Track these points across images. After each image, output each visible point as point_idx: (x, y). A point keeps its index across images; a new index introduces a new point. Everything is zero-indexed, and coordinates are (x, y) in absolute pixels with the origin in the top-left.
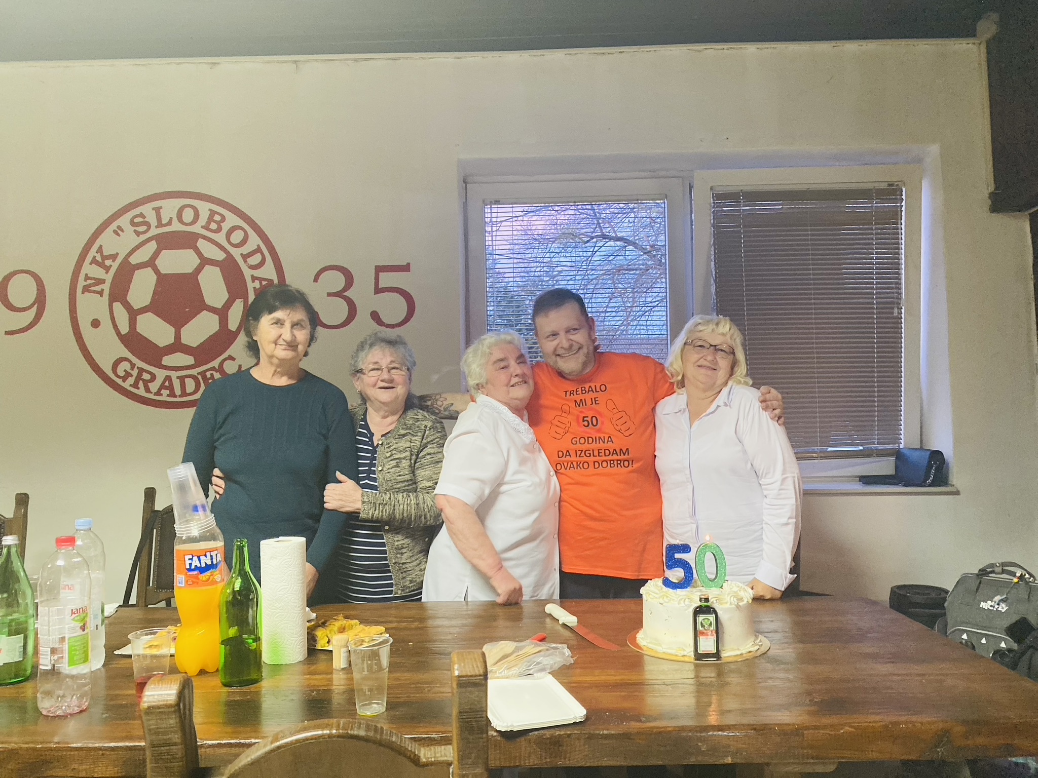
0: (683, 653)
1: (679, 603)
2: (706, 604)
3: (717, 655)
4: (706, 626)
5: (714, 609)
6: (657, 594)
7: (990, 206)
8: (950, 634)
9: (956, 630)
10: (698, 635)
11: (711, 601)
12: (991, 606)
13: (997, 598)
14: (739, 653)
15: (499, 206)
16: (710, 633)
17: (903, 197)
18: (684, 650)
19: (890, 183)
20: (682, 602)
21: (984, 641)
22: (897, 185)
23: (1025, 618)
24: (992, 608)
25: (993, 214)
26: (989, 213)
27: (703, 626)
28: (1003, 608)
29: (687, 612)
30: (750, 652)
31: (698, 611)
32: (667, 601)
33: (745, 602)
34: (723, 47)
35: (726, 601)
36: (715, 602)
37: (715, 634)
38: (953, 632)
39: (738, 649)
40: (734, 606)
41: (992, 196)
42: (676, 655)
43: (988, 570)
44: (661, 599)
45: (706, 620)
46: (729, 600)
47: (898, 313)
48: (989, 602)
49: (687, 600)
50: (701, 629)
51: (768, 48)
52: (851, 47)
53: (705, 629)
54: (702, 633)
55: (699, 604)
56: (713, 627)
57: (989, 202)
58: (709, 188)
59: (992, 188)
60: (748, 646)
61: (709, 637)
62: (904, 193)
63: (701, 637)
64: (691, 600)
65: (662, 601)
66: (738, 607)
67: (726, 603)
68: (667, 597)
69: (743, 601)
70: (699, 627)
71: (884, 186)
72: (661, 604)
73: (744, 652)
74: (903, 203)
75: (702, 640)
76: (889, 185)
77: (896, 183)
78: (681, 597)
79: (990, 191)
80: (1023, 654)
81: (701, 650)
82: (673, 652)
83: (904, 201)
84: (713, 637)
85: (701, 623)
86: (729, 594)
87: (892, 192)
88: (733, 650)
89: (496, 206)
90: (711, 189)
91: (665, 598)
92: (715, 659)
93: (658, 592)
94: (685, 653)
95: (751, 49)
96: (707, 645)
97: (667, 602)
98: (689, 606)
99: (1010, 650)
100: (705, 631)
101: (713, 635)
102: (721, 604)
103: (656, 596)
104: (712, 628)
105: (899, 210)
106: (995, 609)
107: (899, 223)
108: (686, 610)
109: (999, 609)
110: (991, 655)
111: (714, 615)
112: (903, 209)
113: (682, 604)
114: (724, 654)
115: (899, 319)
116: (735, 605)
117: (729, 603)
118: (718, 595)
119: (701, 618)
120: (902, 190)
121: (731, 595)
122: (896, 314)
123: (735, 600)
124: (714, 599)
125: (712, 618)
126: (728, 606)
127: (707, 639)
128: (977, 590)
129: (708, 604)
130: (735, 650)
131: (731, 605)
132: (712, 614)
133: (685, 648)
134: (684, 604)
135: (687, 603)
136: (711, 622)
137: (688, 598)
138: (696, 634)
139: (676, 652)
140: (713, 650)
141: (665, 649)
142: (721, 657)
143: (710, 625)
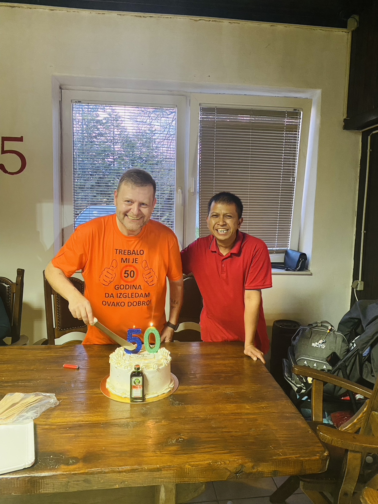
0: (124, 396)
2: (138, 370)
3: (143, 398)
4: (137, 383)
5: (142, 372)
7: (344, 126)
11: (141, 368)
14: (156, 395)
15: (80, 104)
16: (139, 386)
17: (301, 117)
19: (296, 109)
20: (126, 367)
22: (298, 110)
23: (335, 352)
25: (344, 130)
26: (342, 129)
29: (128, 373)
30: (164, 393)
31: (133, 375)
32: (119, 366)
33: (164, 365)
34: (210, 19)
36: (144, 368)
37: (142, 387)
39: (156, 393)
41: (345, 120)
42: (121, 397)
45: (137, 380)
46: (153, 366)
47: (293, 180)
49: (129, 367)
50: (134, 384)
51: (235, 23)
52: (280, 27)
53: (136, 385)
54: (135, 387)
55: (134, 370)
56: (141, 383)
57: (343, 124)
58: (199, 104)
59: (345, 117)
60: (164, 390)
61: (138, 389)
62: (301, 115)
63: (133, 389)
65: (116, 366)
66: (158, 369)
67: (152, 368)
70: (133, 384)
71: (291, 110)
73: (159, 394)
74: (301, 121)
75: (134, 390)
76: (295, 110)
77: (298, 109)
79: (344, 118)
81: (134, 396)
82: (120, 395)
83: (301, 120)
84: (140, 389)
85: (134, 381)
86: (153, 363)
87: (295, 114)
88: (153, 394)
89: (79, 104)
90: (200, 104)
91: (118, 364)
92: (141, 401)
94: (126, 396)
95: (225, 23)
96: (137, 393)
98: (130, 370)
101: (141, 388)
102: (149, 368)
103: (115, 361)
104: (140, 384)
105: (298, 124)
107: (298, 131)
112: (301, 124)
113: (126, 369)
114: (147, 397)
115: (293, 183)
116: (156, 369)
117: (153, 368)
118: (147, 363)
119: (134, 379)
120: (300, 112)
121: (155, 363)
122: (291, 181)
123: (156, 366)
124: (144, 367)
125: (140, 379)
126: (152, 369)
127: (137, 390)
130: (154, 394)
131: (154, 368)
132: (140, 376)
133: (126, 393)
134: (127, 369)
135: (129, 368)
136: (140, 381)
137: (130, 366)
138: (132, 387)
139: (122, 395)
140: (140, 396)
141: (117, 392)
142: (145, 399)
143: (139, 382)
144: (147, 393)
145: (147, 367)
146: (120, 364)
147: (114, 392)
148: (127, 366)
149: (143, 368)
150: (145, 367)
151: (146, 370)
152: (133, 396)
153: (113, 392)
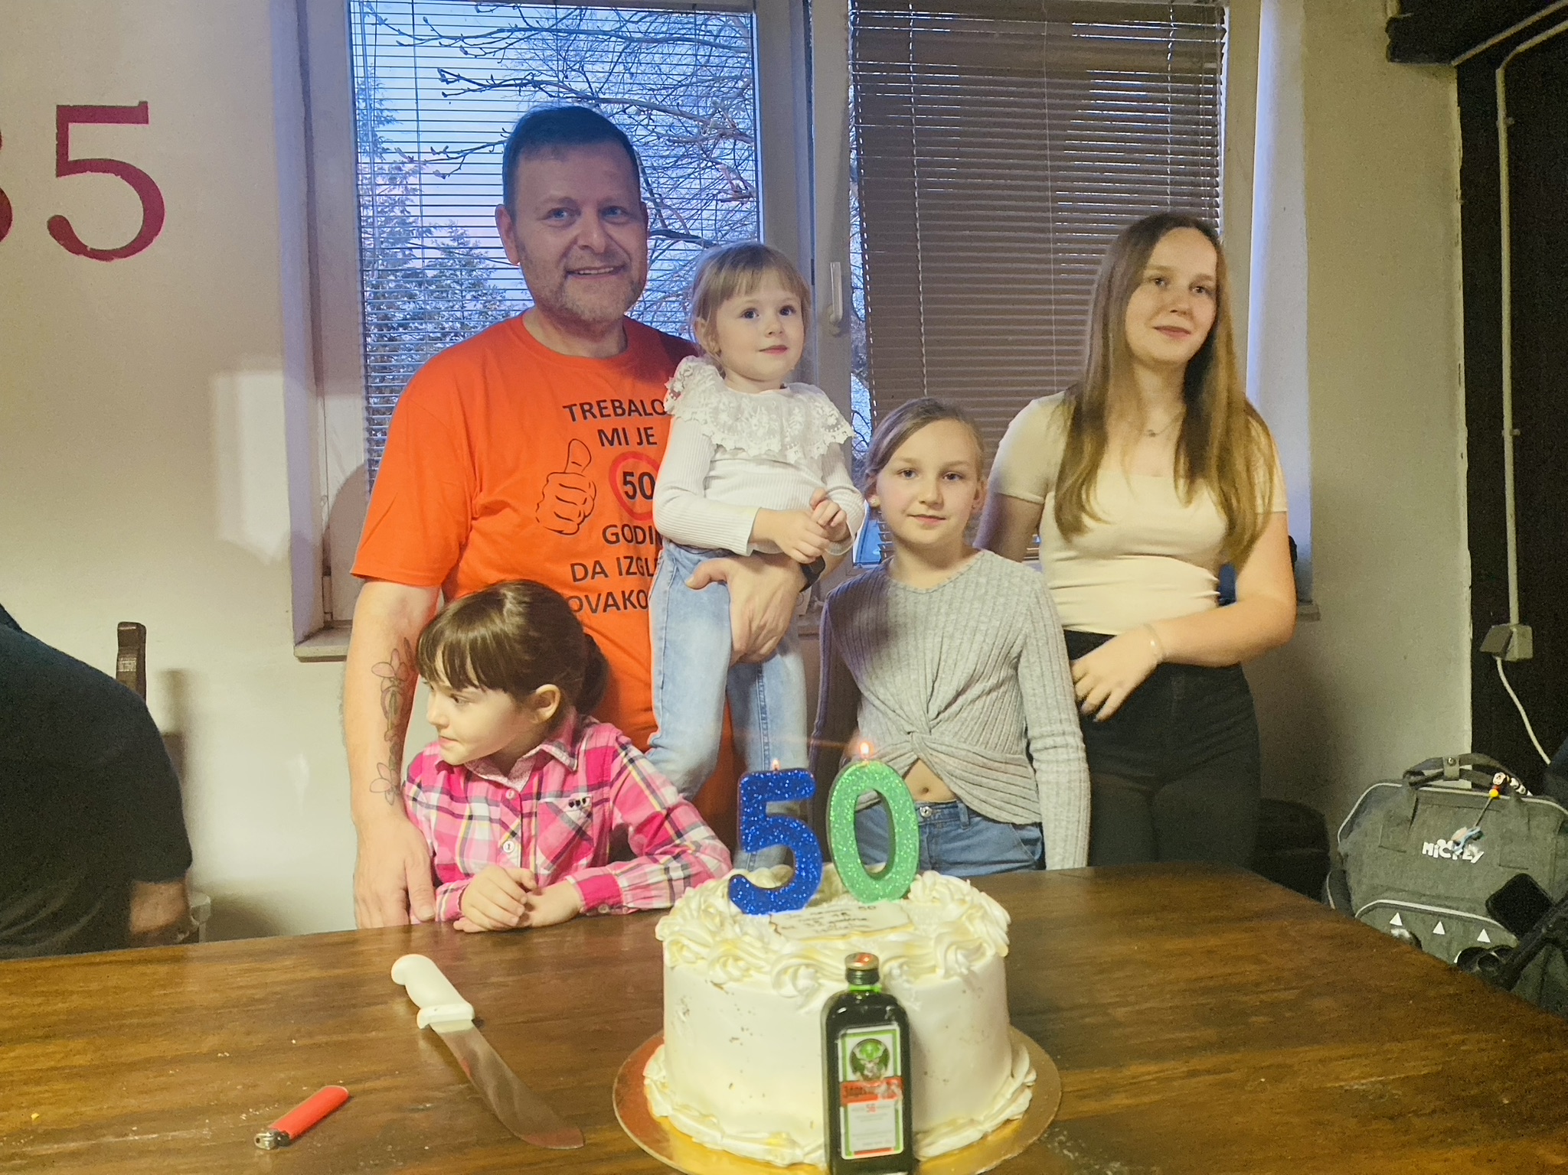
0: (787, 1155)
1: (777, 984)
2: (867, 987)
3: (908, 1160)
4: (869, 1066)
5: (892, 1000)
6: (705, 945)
7: (1389, 46)
8: (1361, 915)
9: (1374, 907)
10: (842, 1100)
11: (883, 971)
12: (1446, 850)
13: (1461, 834)
14: (972, 1135)
16: (884, 1087)
17: (1226, 26)
18: (793, 1143)
20: (787, 978)
21: (1439, 929)
23: (1526, 876)
24: (1448, 855)
25: (1393, 65)
26: (1386, 62)
27: (857, 1066)
28: (1473, 854)
29: (803, 1011)
30: (1008, 1121)
31: (842, 1014)
32: (736, 973)
33: (990, 953)
35: (932, 963)
36: (896, 972)
37: (899, 1092)
38: (1369, 910)
39: (972, 1122)
40: (955, 979)
41: (1393, 25)
42: (768, 1164)
43: (1427, 773)
44: (718, 967)
45: (869, 1047)
48: (1441, 842)
49: (803, 971)
50: (851, 1076)
53: (866, 1078)
54: (858, 1093)
55: (844, 987)
56: (894, 1069)
57: (1387, 40)
59: (1393, 11)
60: (1000, 1100)
61: (876, 1103)
62: (1226, 18)
63: (851, 1106)
64: (817, 970)
65: (719, 974)
66: (969, 979)
67: (933, 969)
68: (737, 959)
69: (983, 954)
70: (847, 1074)
72: (716, 985)
73: (988, 1126)
74: (1225, 39)
75: (854, 1113)
78: (784, 963)
79: (1388, 17)
80: (1530, 957)
81: (853, 1147)
82: (752, 1150)
83: (1226, 36)
84: (891, 1102)
85: (853, 1055)
86: (939, 939)
87: (1204, 15)
88: (955, 1127)
91: (731, 961)
93: (709, 939)
94: (798, 1155)
96: (873, 1128)
97: (737, 980)
98: (809, 994)
99: (1502, 950)
100: (866, 1085)
101: (892, 1096)
102: (916, 976)
103: (704, 951)
104: (889, 1072)
105: (1219, 52)
106: (1455, 858)
108: (801, 1006)
109: (1465, 857)
110: (1456, 961)
111: (895, 1026)
112: (1225, 50)
113: (788, 989)
114: (930, 1150)
116: (961, 975)
117: (940, 972)
118: (906, 944)
119: (850, 1041)
121: (947, 940)
123: (960, 958)
124: (894, 964)
125: (888, 1036)
126: (936, 979)
127: (872, 1109)
128: (1413, 818)
129: (877, 987)
130: (963, 1126)
131: (948, 974)
132: (889, 1022)
133: (796, 1137)
134: (795, 985)
135: (802, 982)
136: (886, 1051)
137: (807, 966)
138: (836, 1095)
139: (769, 1152)
140: (892, 1145)
141: (731, 1137)
142: (919, 1161)
143: (884, 1059)
144: (926, 1127)
145: (910, 963)
146: (741, 964)
147: (718, 1135)
148: (785, 970)
149: (890, 974)
150: (901, 966)
151: (906, 985)
152: (852, 1149)
153: (706, 1139)
